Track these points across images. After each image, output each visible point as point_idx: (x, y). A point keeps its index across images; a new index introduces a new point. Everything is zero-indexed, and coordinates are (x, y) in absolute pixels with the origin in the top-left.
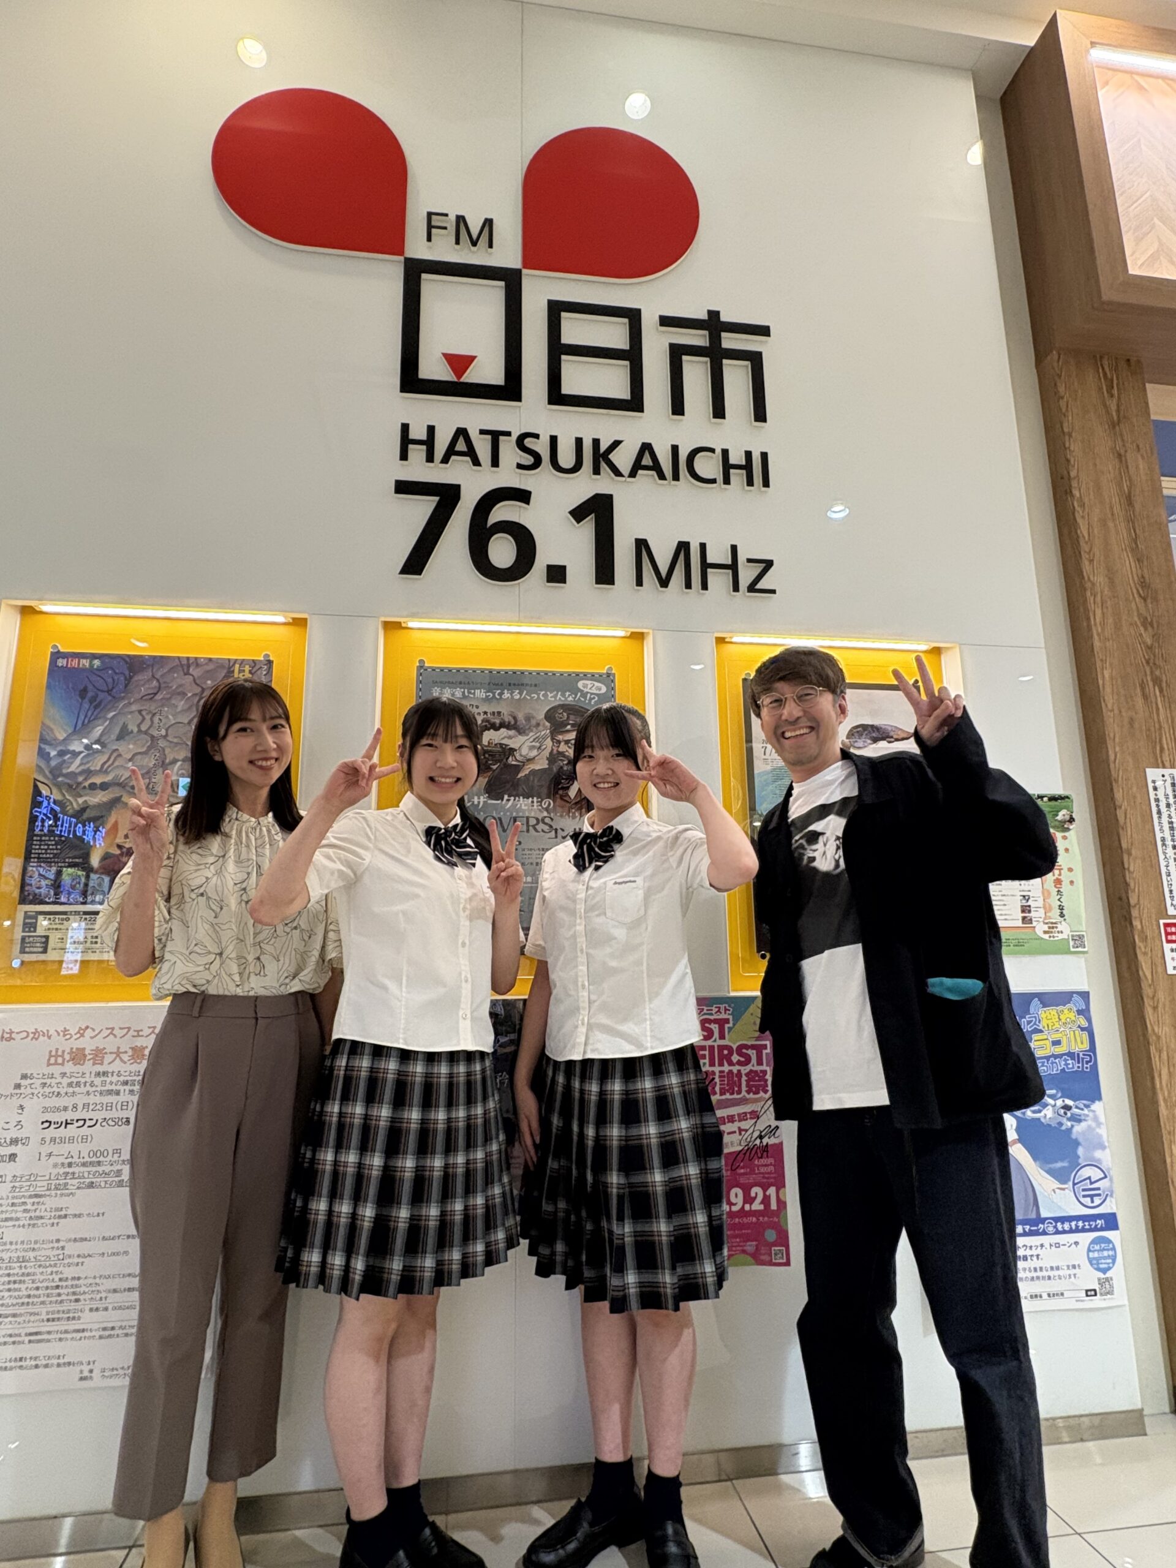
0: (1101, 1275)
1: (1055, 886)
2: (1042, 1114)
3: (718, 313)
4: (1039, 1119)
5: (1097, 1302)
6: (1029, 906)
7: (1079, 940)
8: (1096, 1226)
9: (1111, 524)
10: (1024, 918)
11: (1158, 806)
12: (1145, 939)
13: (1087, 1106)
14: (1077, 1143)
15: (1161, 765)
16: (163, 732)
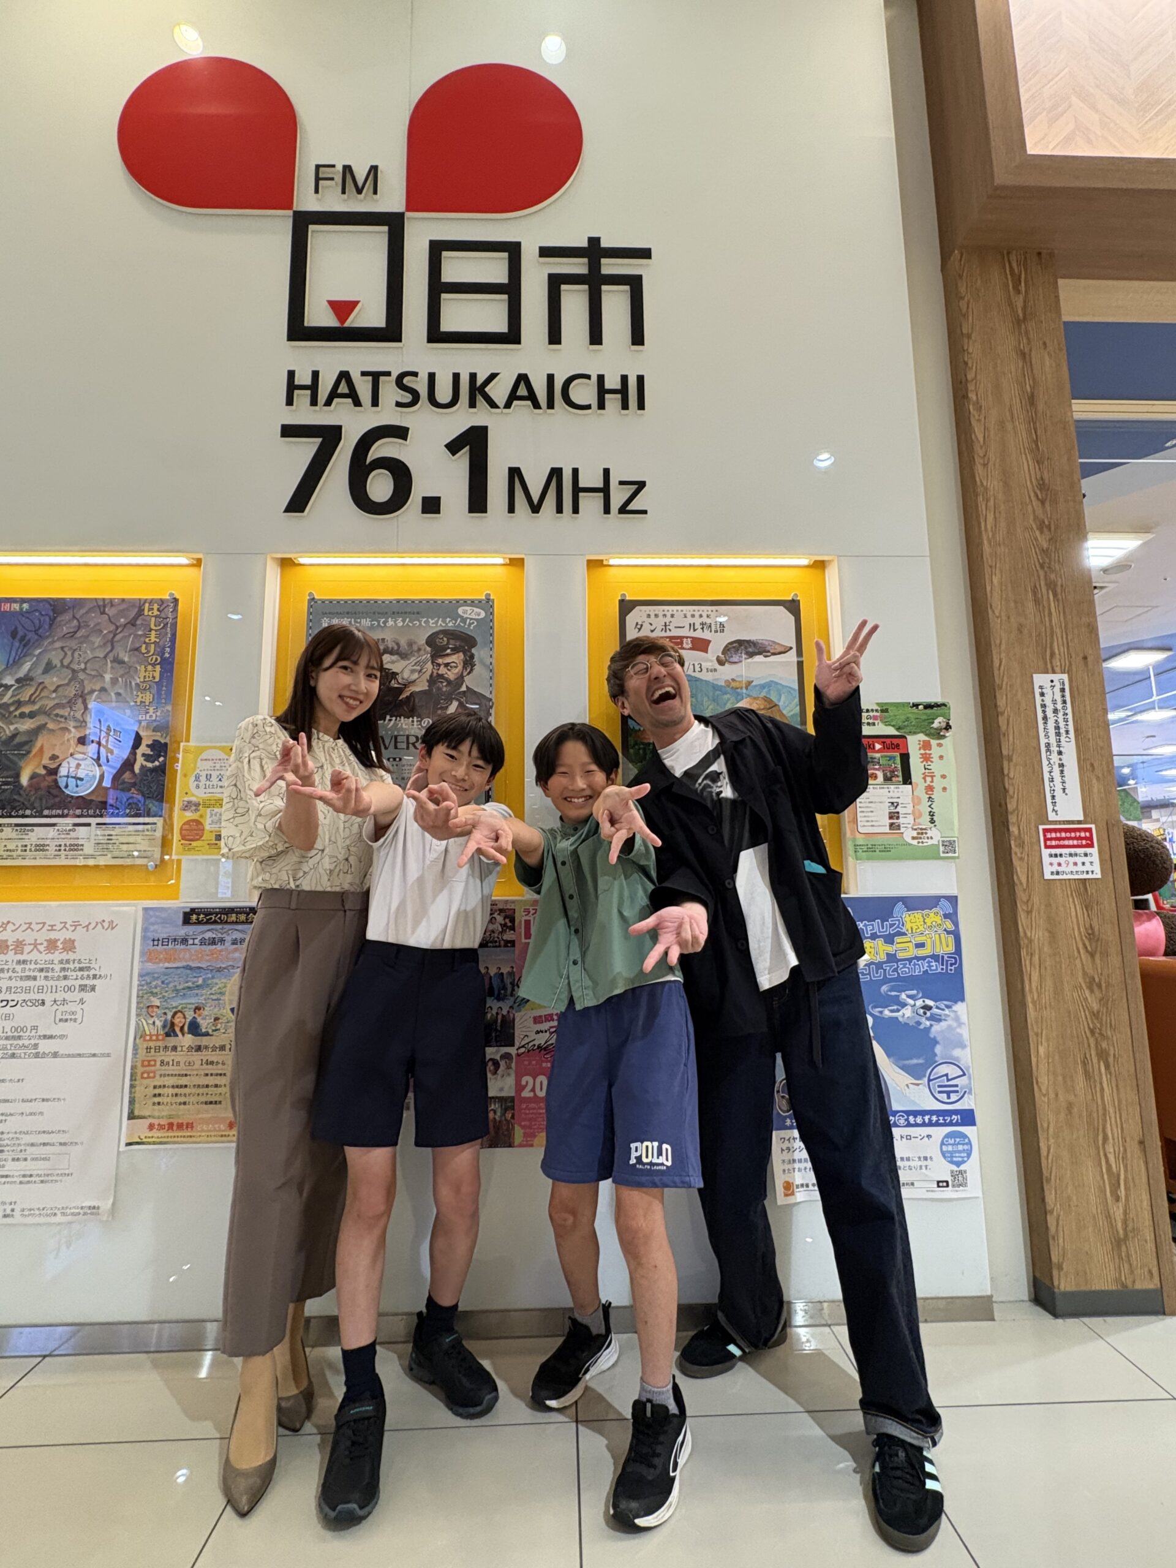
0: (955, 1168)
1: (926, 793)
2: (900, 1013)
3: (598, 240)
4: (897, 1018)
5: (948, 1193)
6: (898, 813)
7: (949, 846)
8: (951, 1120)
9: (1009, 426)
10: (891, 825)
11: (1044, 712)
12: (1021, 845)
13: (948, 1007)
14: (935, 1042)
15: (1050, 670)
16: (83, 666)
